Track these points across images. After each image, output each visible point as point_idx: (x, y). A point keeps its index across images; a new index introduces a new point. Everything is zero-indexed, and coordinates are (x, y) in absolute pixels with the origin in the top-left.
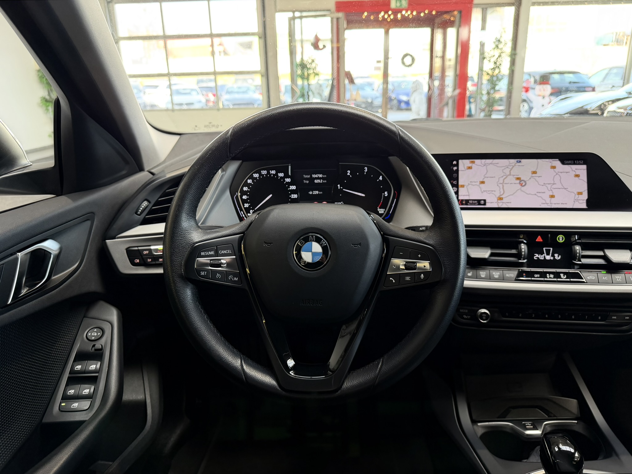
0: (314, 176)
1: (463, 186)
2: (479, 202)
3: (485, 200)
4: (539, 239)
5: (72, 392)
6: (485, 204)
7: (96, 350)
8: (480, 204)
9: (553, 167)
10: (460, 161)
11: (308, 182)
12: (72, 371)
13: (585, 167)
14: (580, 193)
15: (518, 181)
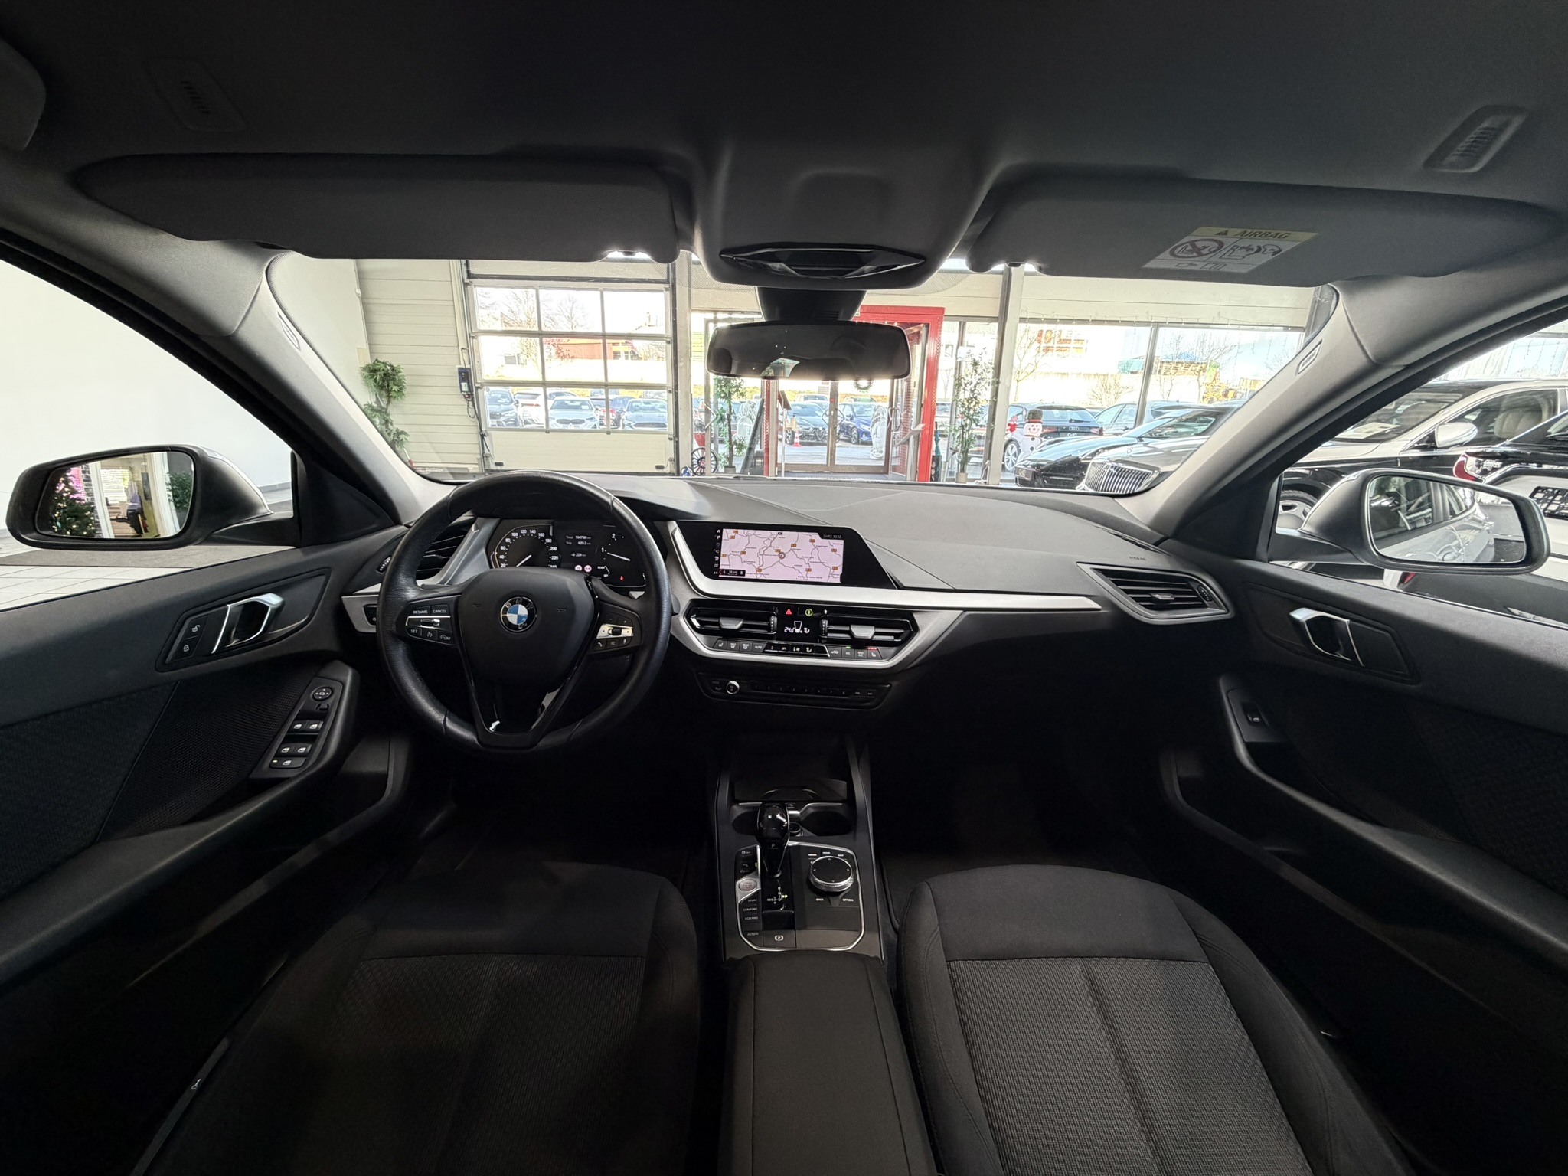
0: (577, 537)
1: (724, 556)
2: (738, 572)
3: (744, 571)
4: (789, 612)
5: (286, 750)
6: (744, 575)
7: (320, 709)
8: (739, 575)
9: (813, 541)
10: (724, 530)
11: (570, 543)
12: (291, 730)
13: (842, 542)
14: (835, 568)
15: (777, 553)
